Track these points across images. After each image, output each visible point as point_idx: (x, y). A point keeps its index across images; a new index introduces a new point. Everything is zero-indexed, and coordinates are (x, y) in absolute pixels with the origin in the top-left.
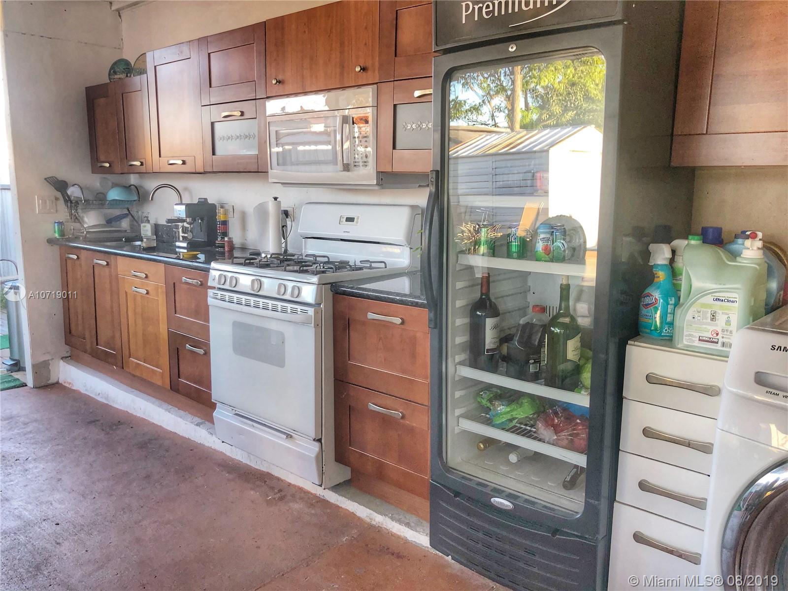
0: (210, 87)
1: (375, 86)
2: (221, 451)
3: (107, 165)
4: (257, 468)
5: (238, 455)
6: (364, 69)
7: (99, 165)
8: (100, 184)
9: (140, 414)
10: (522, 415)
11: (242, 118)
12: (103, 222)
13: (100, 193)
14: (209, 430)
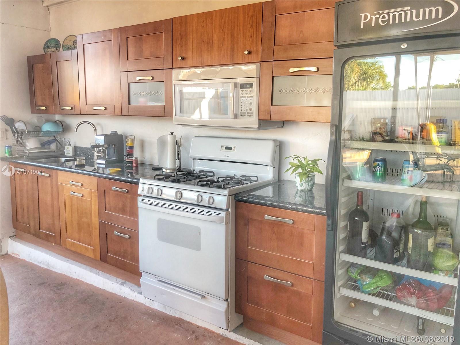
0: (128, 60)
1: (259, 64)
2: (141, 302)
3: (44, 108)
4: (171, 315)
5: (156, 306)
6: (250, 53)
7: (37, 108)
8: (37, 120)
9: (75, 276)
10: (384, 285)
11: (153, 81)
12: (40, 146)
13: (37, 126)
14: (131, 288)
